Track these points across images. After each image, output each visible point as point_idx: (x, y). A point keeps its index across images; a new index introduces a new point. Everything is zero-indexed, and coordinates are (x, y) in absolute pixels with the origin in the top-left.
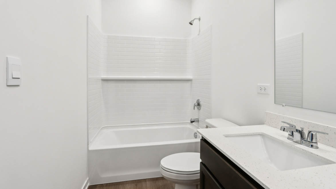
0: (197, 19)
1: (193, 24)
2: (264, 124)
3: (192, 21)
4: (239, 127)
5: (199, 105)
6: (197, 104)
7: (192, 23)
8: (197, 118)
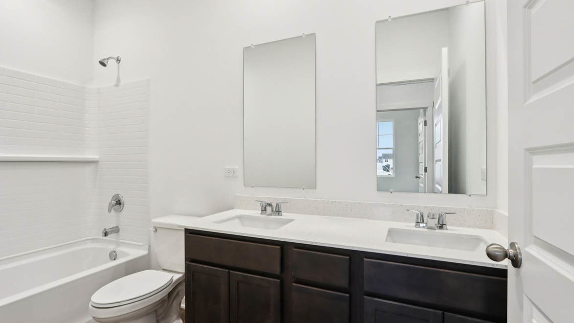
0: (113, 58)
1: (107, 66)
2: (233, 208)
3: (104, 59)
4: (200, 218)
5: (119, 203)
6: (114, 202)
7: (105, 63)
8: (115, 226)
